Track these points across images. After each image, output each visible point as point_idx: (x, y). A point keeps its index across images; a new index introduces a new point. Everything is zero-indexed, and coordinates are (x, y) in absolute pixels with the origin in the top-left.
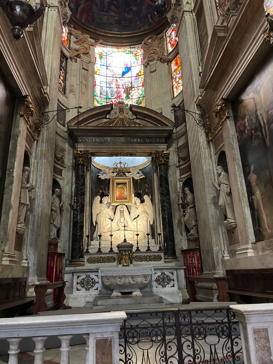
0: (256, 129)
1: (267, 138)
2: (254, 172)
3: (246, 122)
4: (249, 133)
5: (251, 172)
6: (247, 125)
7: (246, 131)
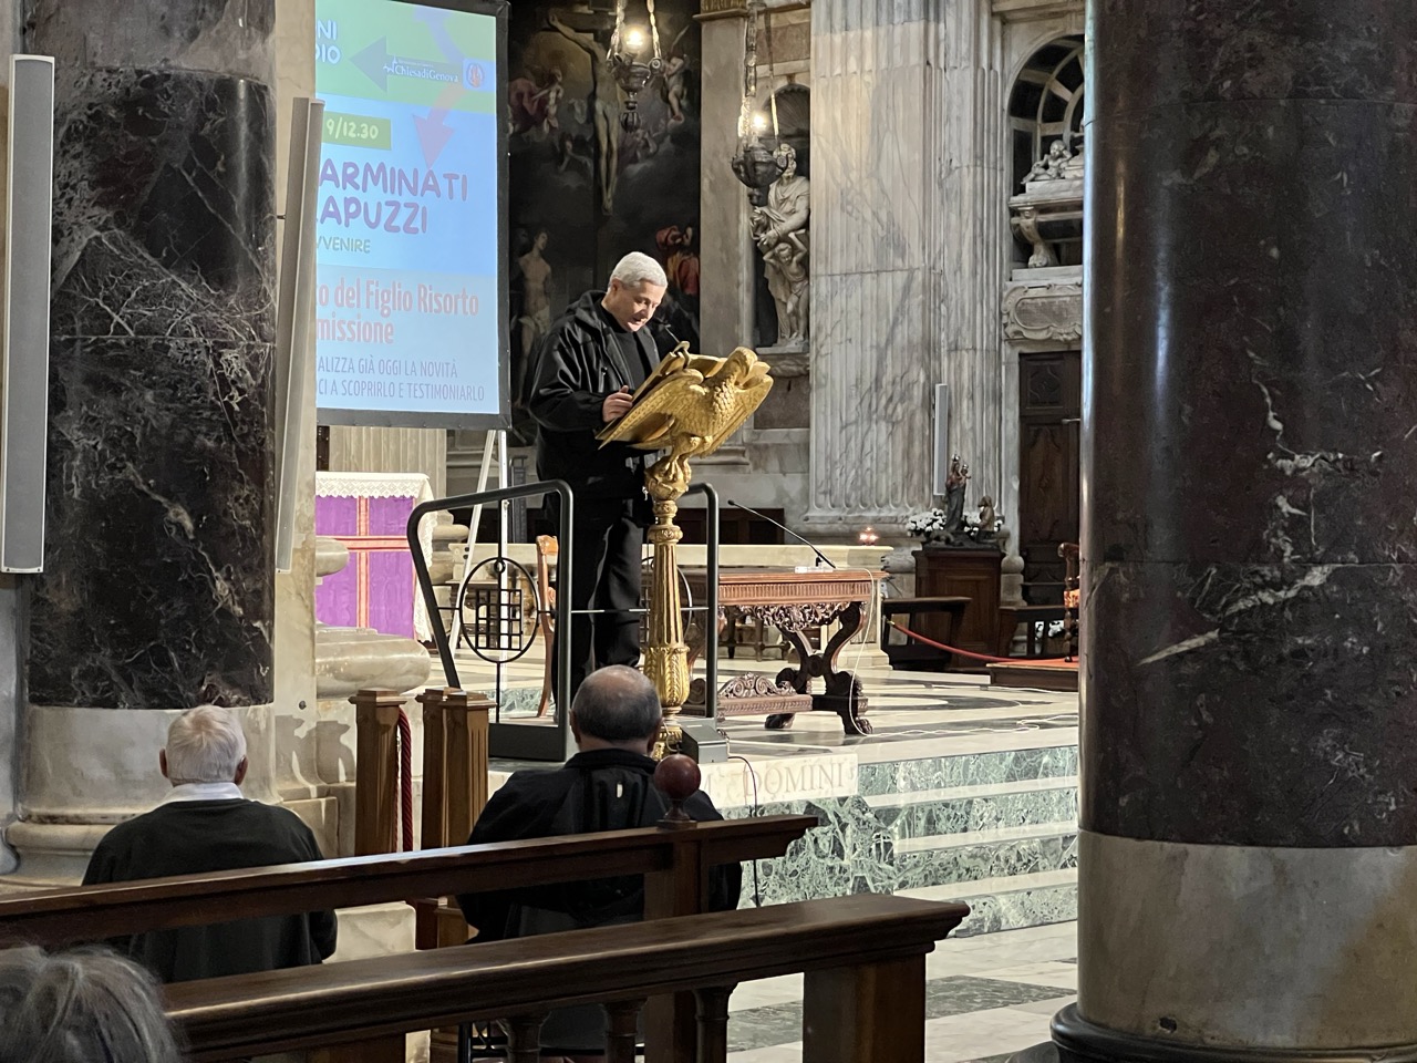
0: (580, 144)
1: (610, 190)
2: (543, 254)
3: (552, 101)
4: (556, 139)
5: (535, 252)
6: (553, 110)
7: (546, 128)
